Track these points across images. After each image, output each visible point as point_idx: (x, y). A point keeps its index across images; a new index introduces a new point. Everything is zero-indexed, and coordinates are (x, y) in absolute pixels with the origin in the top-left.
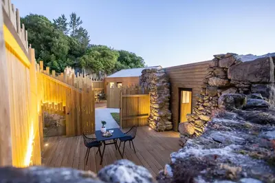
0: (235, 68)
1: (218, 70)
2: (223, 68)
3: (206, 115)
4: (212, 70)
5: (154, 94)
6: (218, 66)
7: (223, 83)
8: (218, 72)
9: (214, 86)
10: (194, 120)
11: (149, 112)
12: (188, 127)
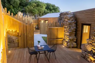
5: (66, 27)
10: (92, 43)
11: (63, 37)
12: (88, 46)
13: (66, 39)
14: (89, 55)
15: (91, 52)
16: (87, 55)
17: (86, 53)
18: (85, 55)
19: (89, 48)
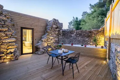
0: (59, 24)
2: (57, 23)
3: (52, 37)
4: (54, 23)
7: (57, 27)
9: (54, 28)
13: (7, 49)
15: (48, 46)
16: (46, 50)
17: (44, 49)
18: (44, 51)
19: (46, 45)
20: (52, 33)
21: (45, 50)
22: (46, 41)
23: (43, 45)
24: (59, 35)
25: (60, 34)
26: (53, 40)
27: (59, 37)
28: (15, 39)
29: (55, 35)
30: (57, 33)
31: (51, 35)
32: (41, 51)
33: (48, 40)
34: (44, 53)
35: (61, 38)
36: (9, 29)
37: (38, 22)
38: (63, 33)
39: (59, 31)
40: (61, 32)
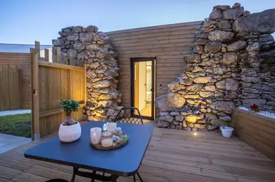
0: (243, 19)
1: (223, 22)
2: (230, 20)
3: (206, 75)
4: (214, 22)
6: (222, 18)
7: (229, 36)
8: (223, 25)
9: (217, 41)
10: (184, 88)
11: (86, 98)
12: (176, 98)
13: (98, 101)
14: (184, 114)
15: (186, 106)
16: (178, 119)
17: (172, 114)
18: (171, 120)
19: (179, 102)
20: (203, 64)
21: (174, 116)
22: (182, 90)
23: (170, 103)
24: (244, 70)
25: (248, 65)
26: (207, 88)
27: (244, 78)
28: (108, 83)
29: (221, 71)
30: (231, 59)
31: (199, 69)
32: (163, 118)
33: (189, 89)
34: (173, 126)
35: (250, 79)
36: (100, 64)
37: (167, 38)
38: (265, 57)
39: (243, 50)
40: (253, 54)
